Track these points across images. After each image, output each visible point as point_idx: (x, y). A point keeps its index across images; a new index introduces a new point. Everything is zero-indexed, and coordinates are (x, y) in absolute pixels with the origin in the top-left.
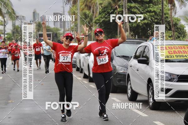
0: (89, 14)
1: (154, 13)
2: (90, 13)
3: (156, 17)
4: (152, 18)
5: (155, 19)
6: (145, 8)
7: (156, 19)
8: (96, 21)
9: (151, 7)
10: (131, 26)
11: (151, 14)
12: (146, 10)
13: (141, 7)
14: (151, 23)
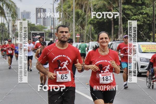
0: (81, 14)
1: (146, 15)
2: (82, 12)
3: (148, 19)
4: (145, 19)
5: (147, 21)
6: (138, 10)
7: (149, 20)
8: (90, 21)
9: (144, 9)
10: (125, 27)
11: (144, 16)
12: (139, 12)
13: (134, 9)
14: (143, 25)
